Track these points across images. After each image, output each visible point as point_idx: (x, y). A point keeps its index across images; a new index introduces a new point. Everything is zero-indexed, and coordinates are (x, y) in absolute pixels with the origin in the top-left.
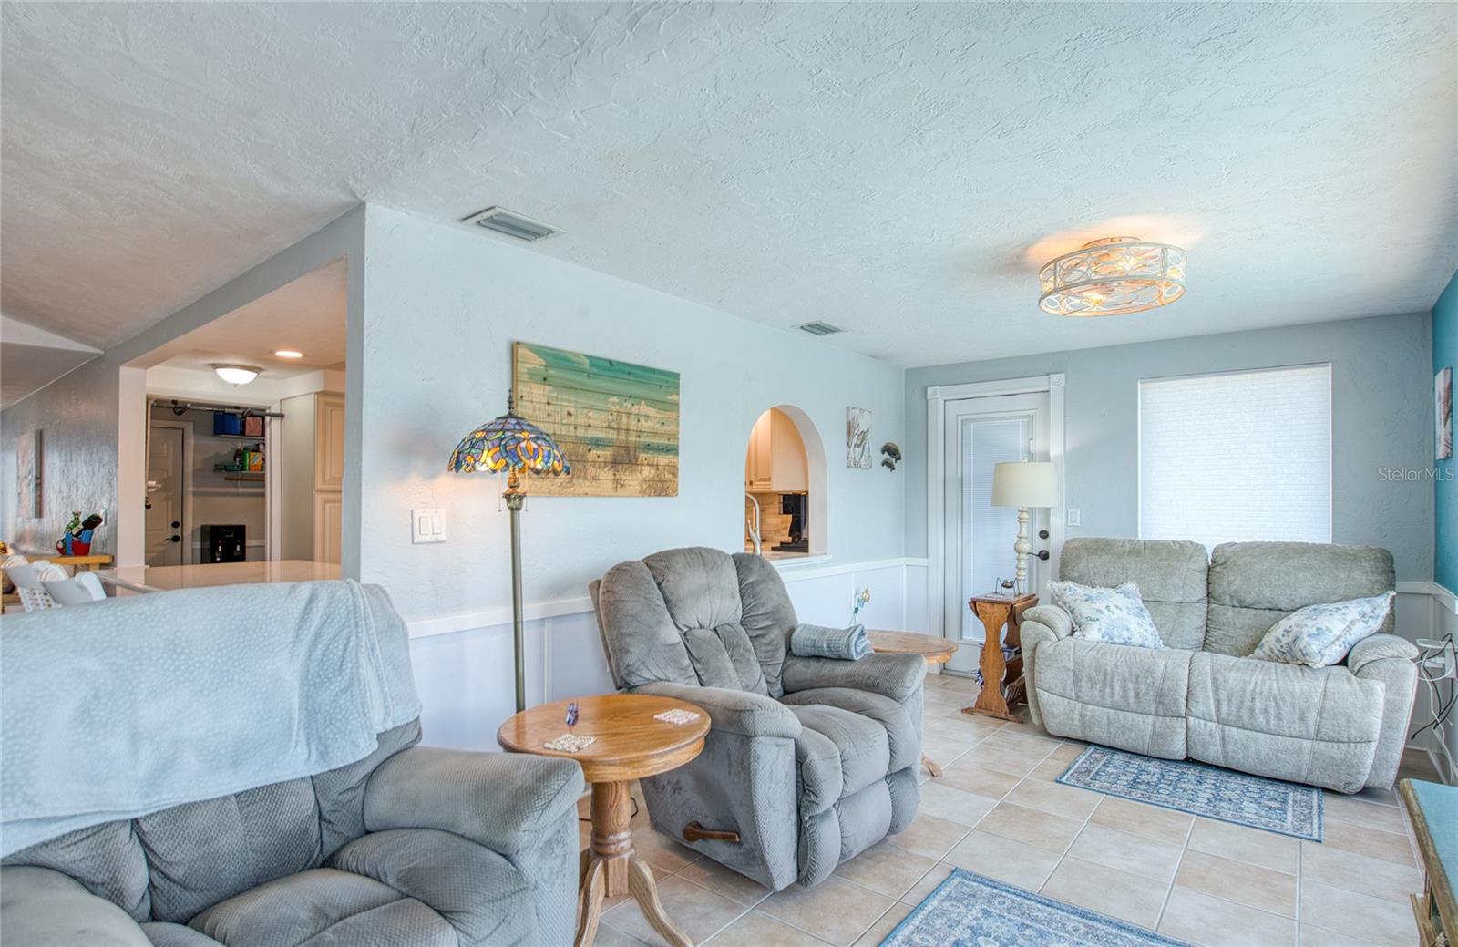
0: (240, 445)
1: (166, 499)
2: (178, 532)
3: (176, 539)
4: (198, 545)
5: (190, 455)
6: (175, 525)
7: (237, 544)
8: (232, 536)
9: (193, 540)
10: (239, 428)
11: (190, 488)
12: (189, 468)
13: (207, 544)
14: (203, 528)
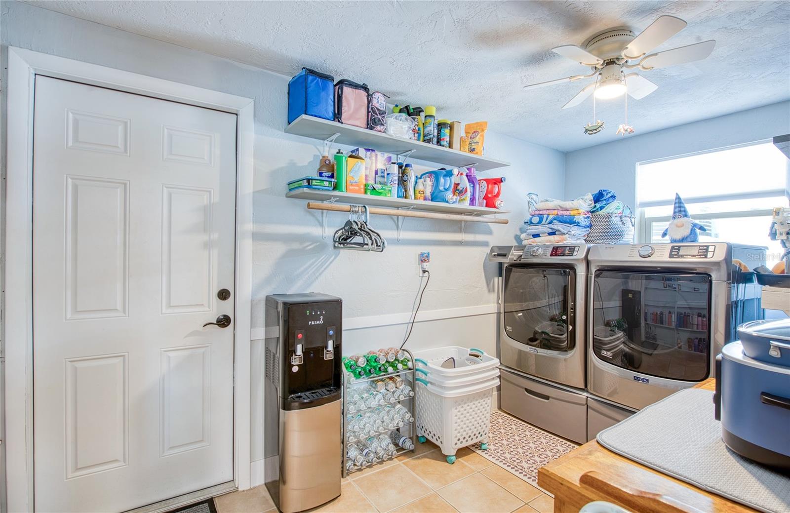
0: (328, 150)
1: (208, 245)
2: (226, 307)
3: (224, 322)
4: (260, 333)
5: (247, 160)
6: (223, 295)
7: (331, 337)
8: (321, 322)
9: (253, 325)
10: (331, 109)
11: (247, 226)
12: (247, 188)
13: (277, 332)
14: (270, 302)
